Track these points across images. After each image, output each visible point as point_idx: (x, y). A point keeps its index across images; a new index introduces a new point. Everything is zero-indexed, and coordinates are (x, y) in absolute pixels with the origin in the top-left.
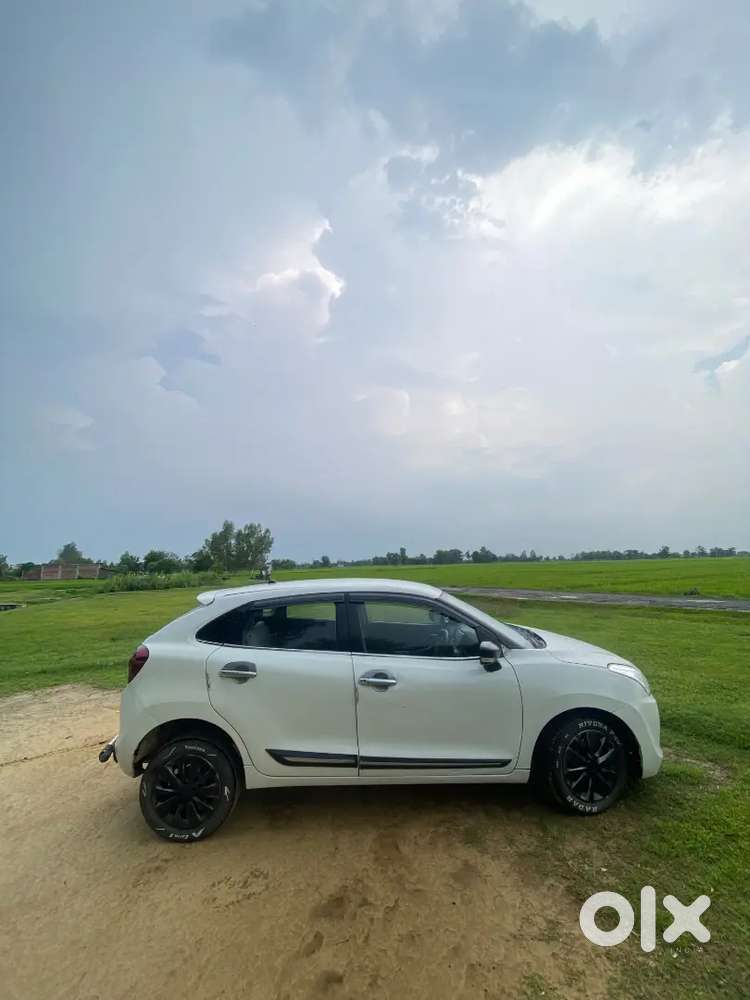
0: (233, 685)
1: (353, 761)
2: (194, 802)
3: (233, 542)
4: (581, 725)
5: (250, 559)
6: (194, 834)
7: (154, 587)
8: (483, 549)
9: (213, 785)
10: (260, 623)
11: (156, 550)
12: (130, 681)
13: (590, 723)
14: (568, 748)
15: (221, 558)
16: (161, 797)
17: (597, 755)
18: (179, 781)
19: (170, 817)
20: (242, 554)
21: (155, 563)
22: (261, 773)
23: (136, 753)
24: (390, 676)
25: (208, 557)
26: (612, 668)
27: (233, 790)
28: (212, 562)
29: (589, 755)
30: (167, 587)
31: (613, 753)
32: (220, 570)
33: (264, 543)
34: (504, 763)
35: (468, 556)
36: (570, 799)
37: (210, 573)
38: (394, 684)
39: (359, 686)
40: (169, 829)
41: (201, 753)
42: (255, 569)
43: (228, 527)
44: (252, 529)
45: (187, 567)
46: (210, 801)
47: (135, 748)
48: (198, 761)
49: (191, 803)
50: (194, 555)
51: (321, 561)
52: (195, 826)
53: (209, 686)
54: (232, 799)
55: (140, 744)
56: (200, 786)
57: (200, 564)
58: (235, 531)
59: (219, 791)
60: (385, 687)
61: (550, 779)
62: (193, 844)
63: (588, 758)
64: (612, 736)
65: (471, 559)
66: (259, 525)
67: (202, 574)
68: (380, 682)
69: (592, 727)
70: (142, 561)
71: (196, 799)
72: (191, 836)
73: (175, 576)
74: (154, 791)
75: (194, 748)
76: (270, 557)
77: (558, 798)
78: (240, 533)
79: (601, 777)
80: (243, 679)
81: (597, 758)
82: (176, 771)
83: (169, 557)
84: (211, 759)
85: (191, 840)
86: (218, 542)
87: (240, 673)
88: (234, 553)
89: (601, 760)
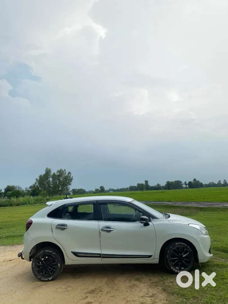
0: (60, 231)
1: (99, 255)
2: (49, 268)
3: (51, 179)
4: (176, 244)
5: (60, 189)
6: (49, 279)
7: (11, 205)
8: (195, 180)
9: (55, 263)
10: (67, 214)
11: (11, 185)
12: (27, 230)
13: (180, 243)
14: (172, 251)
15: (45, 189)
16: (39, 267)
17: (183, 254)
18: (44, 262)
19: (41, 273)
20: (56, 186)
21: (10, 192)
22: (70, 260)
23: (30, 253)
24: (111, 228)
25: (38, 188)
26: (189, 225)
27: (61, 265)
28: (40, 191)
29: (180, 254)
30: (18, 205)
31: (189, 254)
32: (44, 195)
33: (68, 180)
34: (150, 256)
35: (186, 184)
36: (172, 268)
37: (39, 197)
38: (112, 230)
39: (101, 231)
40: (42, 277)
41: (50, 253)
42: (64, 194)
43: (48, 172)
44: (61, 172)
45: (27, 194)
46: (54, 268)
47: (30, 251)
48: (49, 255)
49: (48, 269)
50: (30, 187)
51: (99, 189)
52: (50, 276)
53: (52, 232)
54: (61, 268)
55: (31, 250)
56: (51, 263)
57: (34, 192)
58: (52, 173)
59: (57, 265)
60: (109, 231)
61: (165, 261)
62: (49, 282)
63: (179, 255)
64: (188, 248)
65: (188, 186)
66: (65, 170)
67: (36, 197)
68: (108, 230)
69: (181, 245)
70: (3, 191)
71: (50, 268)
72: (48, 279)
73: (21, 199)
74: (36, 265)
75: (48, 251)
76: (71, 187)
77: (168, 267)
78: (54, 174)
79: (184, 262)
80: (63, 229)
81: (182, 255)
82: (43, 259)
83: (17, 189)
84: (54, 255)
85: (49, 281)
86: (43, 179)
87: (62, 227)
88: (51, 186)
89: (184, 256)
